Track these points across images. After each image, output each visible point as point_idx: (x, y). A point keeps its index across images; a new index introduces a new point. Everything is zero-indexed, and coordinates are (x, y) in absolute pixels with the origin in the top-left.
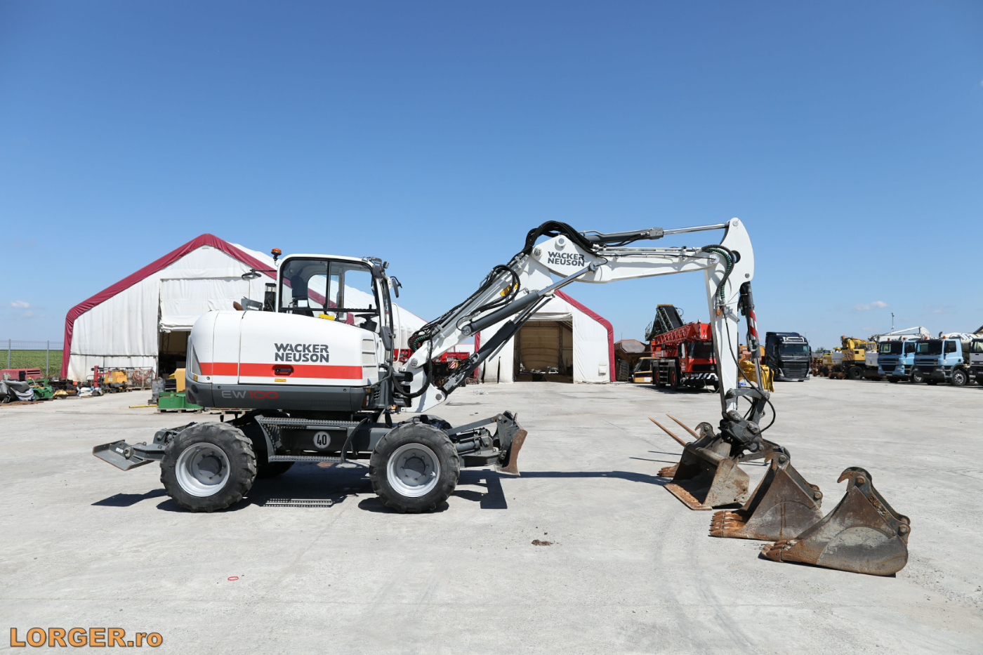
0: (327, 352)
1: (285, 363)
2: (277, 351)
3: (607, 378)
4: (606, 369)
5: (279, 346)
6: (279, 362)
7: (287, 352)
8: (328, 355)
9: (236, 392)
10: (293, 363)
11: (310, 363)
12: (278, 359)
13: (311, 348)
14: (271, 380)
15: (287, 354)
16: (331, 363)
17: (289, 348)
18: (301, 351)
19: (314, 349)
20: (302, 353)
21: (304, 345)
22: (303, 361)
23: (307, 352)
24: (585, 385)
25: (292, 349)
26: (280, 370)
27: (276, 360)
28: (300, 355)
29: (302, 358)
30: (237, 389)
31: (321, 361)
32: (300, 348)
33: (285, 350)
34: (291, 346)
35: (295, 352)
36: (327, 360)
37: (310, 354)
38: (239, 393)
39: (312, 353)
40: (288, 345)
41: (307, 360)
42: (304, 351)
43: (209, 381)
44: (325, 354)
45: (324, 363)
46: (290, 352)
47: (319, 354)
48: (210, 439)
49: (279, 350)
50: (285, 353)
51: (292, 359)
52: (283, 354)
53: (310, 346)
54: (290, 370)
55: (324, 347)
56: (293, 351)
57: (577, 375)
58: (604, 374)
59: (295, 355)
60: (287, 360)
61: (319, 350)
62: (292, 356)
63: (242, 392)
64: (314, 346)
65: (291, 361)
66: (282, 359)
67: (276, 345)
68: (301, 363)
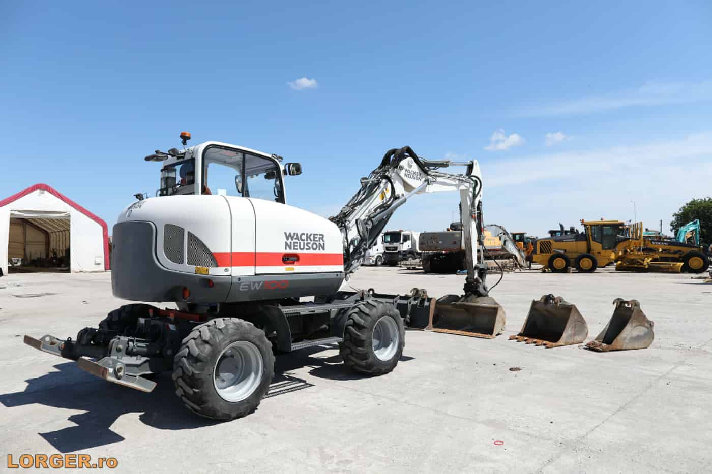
0: (323, 241)
1: (293, 251)
2: (286, 241)
3: (102, 267)
4: (102, 260)
5: (288, 234)
6: (288, 251)
7: (295, 241)
8: (324, 244)
9: (254, 283)
10: (298, 252)
11: (311, 251)
12: (287, 248)
13: (312, 237)
14: (282, 269)
15: (294, 243)
16: (326, 252)
17: (295, 237)
18: (304, 240)
19: (314, 238)
20: (306, 242)
21: (307, 234)
22: (307, 249)
23: (309, 241)
24: (82, 273)
25: (297, 238)
26: (288, 259)
27: (286, 249)
28: (304, 244)
29: (306, 247)
30: (254, 280)
31: (319, 249)
32: (304, 237)
33: (292, 240)
34: (297, 235)
35: (300, 241)
36: (324, 249)
37: (312, 243)
38: (256, 285)
39: (313, 242)
40: (295, 234)
41: (309, 249)
42: (307, 240)
43: (229, 273)
44: (322, 243)
45: (322, 252)
46: (296, 241)
47: (318, 243)
48: (246, 336)
49: (288, 239)
50: (292, 242)
51: (298, 247)
52: (291, 243)
53: (311, 234)
54: (296, 258)
55: (321, 236)
56: (298, 240)
57: (74, 265)
58: (99, 264)
59: (300, 243)
60: (294, 249)
61: (318, 239)
62: (298, 245)
63: (259, 283)
64: (314, 235)
65: (297, 249)
66: (290, 248)
67: (285, 233)
68: (305, 251)
